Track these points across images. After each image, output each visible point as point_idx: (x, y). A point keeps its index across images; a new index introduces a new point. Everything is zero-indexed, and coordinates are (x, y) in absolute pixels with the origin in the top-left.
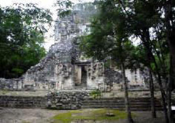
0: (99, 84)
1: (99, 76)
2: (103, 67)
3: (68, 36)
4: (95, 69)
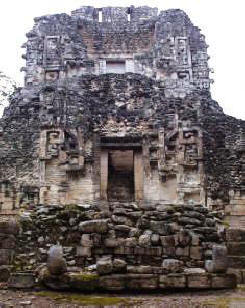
0: (188, 195)
1: (188, 169)
2: (200, 142)
3: (61, 73)
4: (171, 148)
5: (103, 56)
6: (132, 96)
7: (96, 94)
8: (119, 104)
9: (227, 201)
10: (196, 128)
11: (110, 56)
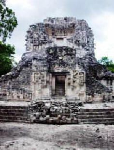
0: (80, 95)
1: (80, 85)
3: (39, 46)
4: (75, 78)
5: (55, 37)
6: (65, 55)
7: (52, 54)
8: (60, 58)
9: (93, 96)
10: (83, 72)
11: (58, 37)
